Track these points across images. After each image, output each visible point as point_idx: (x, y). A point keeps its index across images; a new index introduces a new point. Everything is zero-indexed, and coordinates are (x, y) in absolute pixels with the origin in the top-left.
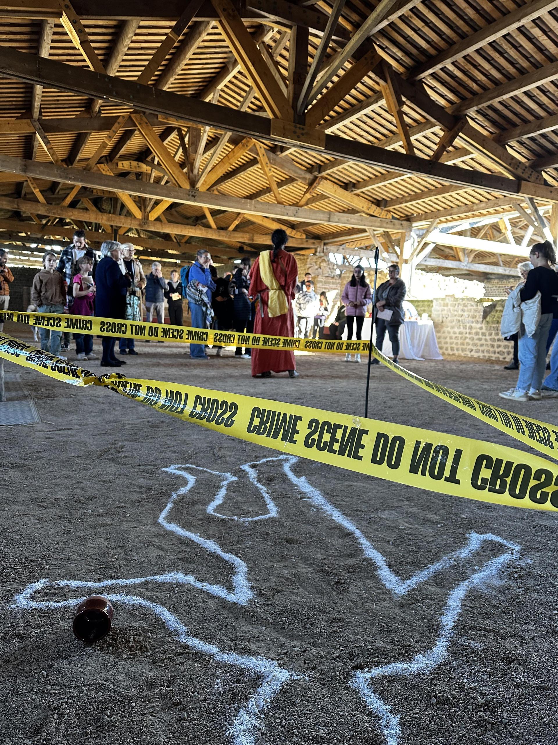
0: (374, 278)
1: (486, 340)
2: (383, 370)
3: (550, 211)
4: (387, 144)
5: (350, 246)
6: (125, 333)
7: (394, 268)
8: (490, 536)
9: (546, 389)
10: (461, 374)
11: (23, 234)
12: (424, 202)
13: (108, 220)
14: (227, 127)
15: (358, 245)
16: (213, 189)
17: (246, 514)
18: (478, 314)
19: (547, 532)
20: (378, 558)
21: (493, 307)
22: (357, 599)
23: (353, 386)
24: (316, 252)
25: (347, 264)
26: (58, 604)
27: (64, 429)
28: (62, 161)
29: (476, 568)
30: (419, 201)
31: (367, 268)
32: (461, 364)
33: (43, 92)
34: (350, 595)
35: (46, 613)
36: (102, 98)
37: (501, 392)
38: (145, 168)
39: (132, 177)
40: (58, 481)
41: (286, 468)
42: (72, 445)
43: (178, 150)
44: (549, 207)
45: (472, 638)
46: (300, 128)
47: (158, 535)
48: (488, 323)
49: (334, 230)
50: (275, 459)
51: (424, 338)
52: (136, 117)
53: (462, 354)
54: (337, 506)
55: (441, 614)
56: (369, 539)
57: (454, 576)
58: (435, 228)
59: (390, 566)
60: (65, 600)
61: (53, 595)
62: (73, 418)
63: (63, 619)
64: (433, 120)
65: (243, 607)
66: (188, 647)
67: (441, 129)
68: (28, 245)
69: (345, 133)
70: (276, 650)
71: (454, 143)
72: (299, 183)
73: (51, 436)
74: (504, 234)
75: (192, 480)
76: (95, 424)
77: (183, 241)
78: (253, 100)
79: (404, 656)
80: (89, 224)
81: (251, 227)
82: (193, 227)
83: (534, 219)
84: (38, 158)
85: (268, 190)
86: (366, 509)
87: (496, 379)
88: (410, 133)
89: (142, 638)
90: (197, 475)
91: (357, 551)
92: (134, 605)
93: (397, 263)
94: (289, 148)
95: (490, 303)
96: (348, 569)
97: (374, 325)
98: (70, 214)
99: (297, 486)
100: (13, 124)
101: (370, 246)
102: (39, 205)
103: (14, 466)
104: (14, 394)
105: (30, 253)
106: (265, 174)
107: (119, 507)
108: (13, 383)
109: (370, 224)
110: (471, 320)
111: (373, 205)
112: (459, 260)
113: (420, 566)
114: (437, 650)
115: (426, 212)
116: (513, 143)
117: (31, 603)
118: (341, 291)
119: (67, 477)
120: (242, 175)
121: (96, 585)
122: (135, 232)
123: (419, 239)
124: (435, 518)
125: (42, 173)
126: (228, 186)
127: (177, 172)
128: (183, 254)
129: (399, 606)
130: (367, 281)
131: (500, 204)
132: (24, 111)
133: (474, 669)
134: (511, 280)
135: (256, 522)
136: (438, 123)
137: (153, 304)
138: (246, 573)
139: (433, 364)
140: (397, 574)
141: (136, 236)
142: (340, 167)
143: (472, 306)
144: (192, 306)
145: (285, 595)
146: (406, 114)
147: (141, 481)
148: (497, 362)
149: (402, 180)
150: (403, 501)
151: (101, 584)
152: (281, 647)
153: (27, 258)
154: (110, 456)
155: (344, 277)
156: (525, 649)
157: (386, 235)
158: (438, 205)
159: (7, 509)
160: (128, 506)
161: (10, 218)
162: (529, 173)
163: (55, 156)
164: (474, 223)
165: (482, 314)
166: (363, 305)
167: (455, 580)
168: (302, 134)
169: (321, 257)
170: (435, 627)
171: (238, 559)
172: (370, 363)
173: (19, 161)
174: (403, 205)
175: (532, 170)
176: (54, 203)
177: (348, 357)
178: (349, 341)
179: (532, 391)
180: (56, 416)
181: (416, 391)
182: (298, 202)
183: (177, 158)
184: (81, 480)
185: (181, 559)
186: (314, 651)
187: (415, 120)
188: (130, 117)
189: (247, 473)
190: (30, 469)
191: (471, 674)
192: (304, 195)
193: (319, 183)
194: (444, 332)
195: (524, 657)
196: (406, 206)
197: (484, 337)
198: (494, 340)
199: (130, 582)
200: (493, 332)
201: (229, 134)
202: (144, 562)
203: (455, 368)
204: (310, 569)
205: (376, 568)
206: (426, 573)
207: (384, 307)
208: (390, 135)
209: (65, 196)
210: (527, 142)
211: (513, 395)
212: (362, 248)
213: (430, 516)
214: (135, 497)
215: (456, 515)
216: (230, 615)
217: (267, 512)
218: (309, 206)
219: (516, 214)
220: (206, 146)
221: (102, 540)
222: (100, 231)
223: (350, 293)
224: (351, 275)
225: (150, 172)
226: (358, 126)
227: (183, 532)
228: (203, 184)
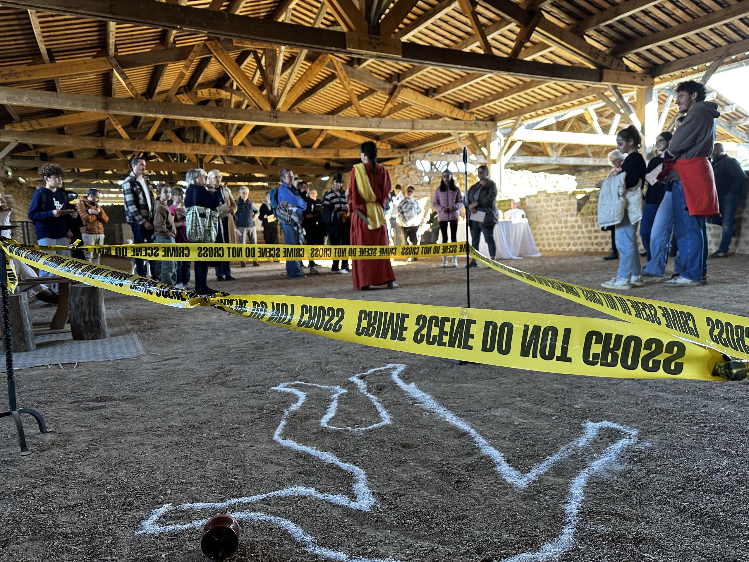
0: (464, 182)
1: (583, 233)
2: (481, 272)
3: (635, 97)
4: (464, 46)
5: (436, 152)
6: (223, 256)
7: (483, 170)
8: (606, 424)
9: (648, 275)
10: (560, 269)
11: (110, 172)
12: (506, 100)
13: (193, 149)
14: (303, 44)
15: (445, 150)
16: (293, 108)
17: (360, 424)
18: (571, 207)
19: (662, 415)
20: (496, 455)
21: (586, 198)
22: (479, 496)
23: (453, 291)
24: (403, 161)
25: (435, 170)
26: (184, 526)
27: (171, 359)
28: (142, 95)
29: (595, 455)
30: (502, 100)
31: (455, 173)
32: (560, 259)
33: (117, 29)
34: (472, 492)
35: (174, 536)
36: (176, 28)
37: (603, 282)
38: (224, 94)
39: (213, 104)
40: (170, 409)
41: (395, 376)
42: (180, 373)
43: (255, 73)
44: (634, 93)
45: (598, 522)
46: (375, 38)
47: (275, 452)
48: (583, 215)
49: (418, 137)
50: (382, 368)
51: (520, 236)
52: (210, 44)
53: (560, 249)
54: (450, 408)
55: (564, 503)
56: (484, 437)
57: (573, 465)
58: (520, 125)
59: (508, 461)
60: (190, 522)
61: (178, 518)
62: (178, 347)
63: (191, 540)
64: (508, 17)
65: (366, 513)
66: (317, 556)
67: (517, 26)
68: (115, 182)
69: (420, 39)
70: (403, 551)
71: (531, 38)
72: (379, 94)
73: (158, 367)
74: (590, 125)
75: (302, 396)
76: (200, 351)
77: (269, 163)
78: (326, 16)
79: (531, 546)
80: (174, 155)
81: (335, 142)
82: (278, 148)
83: (619, 107)
84: (117, 94)
85: (349, 104)
86: (479, 409)
87: (596, 270)
88: (486, 32)
89: (270, 551)
90: (307, 391)
91: (474, 449)
92: (258, 521)
93: (486, 164)
94: (365, 60)
95: (583, 195)
96: (468, 468)
97: (469, 227)
98: (154, 147)
99: (407, 392)
100: (91, 63)
101: (456, 150)
102: (123, 141)
103: (125, 399)
104: (116, 329)
105: (117, 190)
106: (345, 88)
107: (233, 429)
108: (115, 319)
109: (455, 128)
110: (566, 213)
111: (456, 109)
112: (548, 155)
113: (539, 458)
114: (564, 538)
115: (510, 111)
116: (591, 32)
117: (158, 527)
118: (431, 197)
119: (179, 405)
120: (322, 91)
121: (219, 505)
122: (220, 159)
123: (506, 138)
124: (549, 411)
125: (123, 109)
126: (308, 104)
127: (256, 94)
128: (270, 176)
129: (522, 498)
130: (457, 185)
131: (583, 94)
132: (99, 49)
133: (603, 552)
134: (603, 170)
135: (370, 431)
136: (513, 20)
137: (246, 229)
138: (366, 480)
139: (531, 262)
140: (516, 468)
141: (220, 163)
142: (419, 74)
143: (565, 199)
144: (284, 226)
145: (407, 498)
146: (480, 14)
147: (253, 402)
148: (596, 253)
149: (483, 80)
150: (515, 397)
151: (224, 504)
152: (408, 548)
153: (115, 196)
154: (219, 381)
155: (434, 184)
156: (652, 530)
157: (472, 137)
158: (521, 102)
159: (123, 440)
160: (242, 426)
161: (96, 157)
162: (610, 60)
163: (134, 91)
164: (560, 117)
165: (576, 206)
166: (455, 209)
167: (575, 469)
168: (378, 44)
169: (408, 166)
170: (559, 515)
171: (357, 468)
172: (468, 267)
173: (99, 99)
174: (486, 106)
175: (612, 57)
176: (137, 138)
177: (445, 263)
178: (445, 244)
179: (634, 279)
180: (160, 346)
181: (517, 290)
182: (380, 114)
183: (255, 81)
184: (193, 406)
185: (300, 473)
186: (442, 549)
187: (490, 20)
188: (205, 45)
189: (357, 385)
190: (141, 401)
191: (600, 557)
192: (385, 105)
193: (399, 92)
194: (539, 229)
195: (652, 537)
196: (489, 106)
197: (580, 230)
198: (590, 232)
199: (253, 499)
200: (589, 224)
201: (305, 51)
202: (263, 479)
203: (553, 263)
204: (428, 471)
205: (495, 464)
206: (545, 464)
207: (476, 209)
208: (467, 36)
209: (147, 129)
210: (605, 30)
211: (616, 284)
212: (448, 153)
213: (543, 410)
214: (248, 417)
215: (569, 406)
216: (355, 522)
217: (380, 420)
218: (392, 116)
219: (601, 104)
220: (283, 67)
221: (220, 462)
222: (185, 161)
223: (441, 199)
224: (440, 180)
225: (229, 97)
226: (433, 31)
227: (299, 447)
228: (284, 104)
